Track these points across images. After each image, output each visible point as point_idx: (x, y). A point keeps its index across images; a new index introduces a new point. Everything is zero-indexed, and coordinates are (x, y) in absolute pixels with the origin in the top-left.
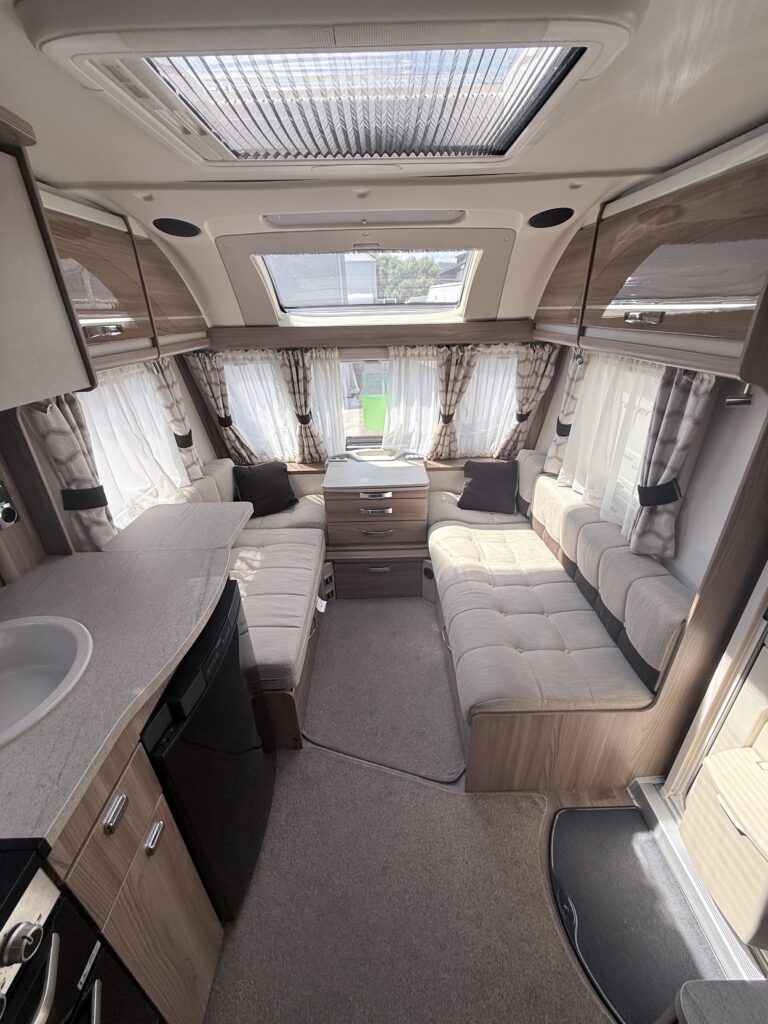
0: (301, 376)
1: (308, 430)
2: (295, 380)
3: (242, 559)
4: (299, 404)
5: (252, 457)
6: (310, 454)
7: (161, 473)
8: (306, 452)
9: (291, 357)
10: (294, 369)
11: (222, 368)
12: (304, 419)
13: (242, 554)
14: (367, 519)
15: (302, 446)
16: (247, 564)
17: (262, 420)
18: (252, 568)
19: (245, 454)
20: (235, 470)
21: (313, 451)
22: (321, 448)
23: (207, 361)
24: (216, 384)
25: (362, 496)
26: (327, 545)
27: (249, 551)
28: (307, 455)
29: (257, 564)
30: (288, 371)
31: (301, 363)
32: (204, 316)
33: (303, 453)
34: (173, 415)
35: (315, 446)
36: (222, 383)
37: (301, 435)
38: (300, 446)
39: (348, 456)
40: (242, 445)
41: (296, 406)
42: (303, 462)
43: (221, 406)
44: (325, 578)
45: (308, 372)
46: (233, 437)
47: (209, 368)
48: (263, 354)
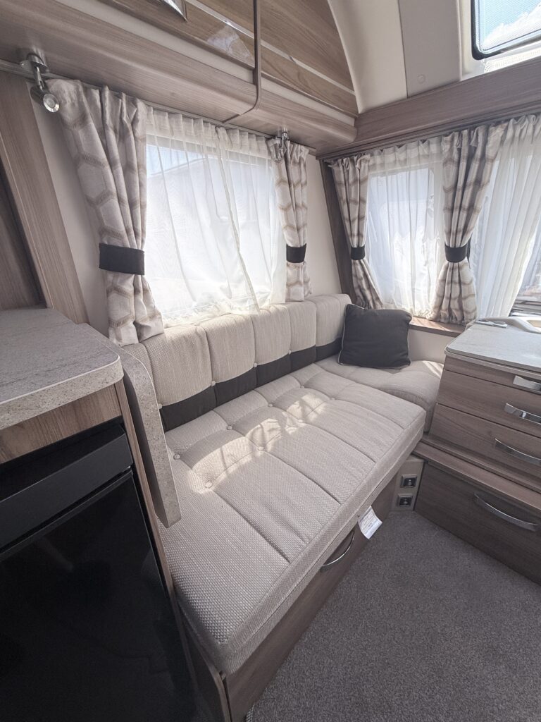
0: (472, 176)
1: (456, 272)
2: (460, 184)
3: (303, 404)
4: (454, 229)
5: (377, 303)
6: (449, 310)
7: (242, 273)
8: (444, 306)
9: (465, 141)
10: (463, 165)
11: (366, 179)
12: (455, 254)
13: (307, 398)
14: (514, 425)
15: (441, 297)
16: (303, 410)
17: (397, 254)
18: (305, 418)
19: (369, 297)
20: (348, 308)
21: (455, 305)
22: (469, 304)
23: (351, 168)
24: (355, 202)
25: (519, 381)
26: (426, 433)
27: (316, 396)
28: (444, 312)
29: (312, 417)
30: (453, 168)
31: (479, 153)
32: (356, 93)
33: (439, 307)
34: (287, 219)
35: (460, 298)
36: (362, 201)
37: (444, 280)
38: (438, 295)
39: (512, 323)
40: (370, 286)
41: (449, 233)
42: (437, 319)
43: (355, 232)
44: (406, 476)
45: (488, 166)
46: (361, 274)
47: (351, 180)
48: (423, 149)
